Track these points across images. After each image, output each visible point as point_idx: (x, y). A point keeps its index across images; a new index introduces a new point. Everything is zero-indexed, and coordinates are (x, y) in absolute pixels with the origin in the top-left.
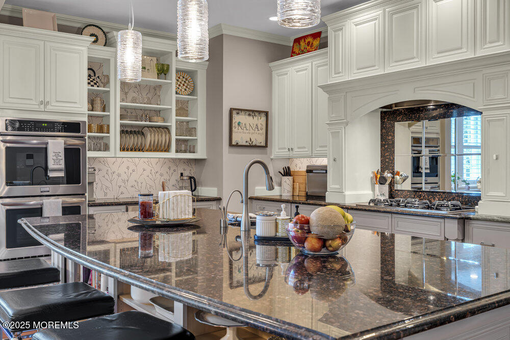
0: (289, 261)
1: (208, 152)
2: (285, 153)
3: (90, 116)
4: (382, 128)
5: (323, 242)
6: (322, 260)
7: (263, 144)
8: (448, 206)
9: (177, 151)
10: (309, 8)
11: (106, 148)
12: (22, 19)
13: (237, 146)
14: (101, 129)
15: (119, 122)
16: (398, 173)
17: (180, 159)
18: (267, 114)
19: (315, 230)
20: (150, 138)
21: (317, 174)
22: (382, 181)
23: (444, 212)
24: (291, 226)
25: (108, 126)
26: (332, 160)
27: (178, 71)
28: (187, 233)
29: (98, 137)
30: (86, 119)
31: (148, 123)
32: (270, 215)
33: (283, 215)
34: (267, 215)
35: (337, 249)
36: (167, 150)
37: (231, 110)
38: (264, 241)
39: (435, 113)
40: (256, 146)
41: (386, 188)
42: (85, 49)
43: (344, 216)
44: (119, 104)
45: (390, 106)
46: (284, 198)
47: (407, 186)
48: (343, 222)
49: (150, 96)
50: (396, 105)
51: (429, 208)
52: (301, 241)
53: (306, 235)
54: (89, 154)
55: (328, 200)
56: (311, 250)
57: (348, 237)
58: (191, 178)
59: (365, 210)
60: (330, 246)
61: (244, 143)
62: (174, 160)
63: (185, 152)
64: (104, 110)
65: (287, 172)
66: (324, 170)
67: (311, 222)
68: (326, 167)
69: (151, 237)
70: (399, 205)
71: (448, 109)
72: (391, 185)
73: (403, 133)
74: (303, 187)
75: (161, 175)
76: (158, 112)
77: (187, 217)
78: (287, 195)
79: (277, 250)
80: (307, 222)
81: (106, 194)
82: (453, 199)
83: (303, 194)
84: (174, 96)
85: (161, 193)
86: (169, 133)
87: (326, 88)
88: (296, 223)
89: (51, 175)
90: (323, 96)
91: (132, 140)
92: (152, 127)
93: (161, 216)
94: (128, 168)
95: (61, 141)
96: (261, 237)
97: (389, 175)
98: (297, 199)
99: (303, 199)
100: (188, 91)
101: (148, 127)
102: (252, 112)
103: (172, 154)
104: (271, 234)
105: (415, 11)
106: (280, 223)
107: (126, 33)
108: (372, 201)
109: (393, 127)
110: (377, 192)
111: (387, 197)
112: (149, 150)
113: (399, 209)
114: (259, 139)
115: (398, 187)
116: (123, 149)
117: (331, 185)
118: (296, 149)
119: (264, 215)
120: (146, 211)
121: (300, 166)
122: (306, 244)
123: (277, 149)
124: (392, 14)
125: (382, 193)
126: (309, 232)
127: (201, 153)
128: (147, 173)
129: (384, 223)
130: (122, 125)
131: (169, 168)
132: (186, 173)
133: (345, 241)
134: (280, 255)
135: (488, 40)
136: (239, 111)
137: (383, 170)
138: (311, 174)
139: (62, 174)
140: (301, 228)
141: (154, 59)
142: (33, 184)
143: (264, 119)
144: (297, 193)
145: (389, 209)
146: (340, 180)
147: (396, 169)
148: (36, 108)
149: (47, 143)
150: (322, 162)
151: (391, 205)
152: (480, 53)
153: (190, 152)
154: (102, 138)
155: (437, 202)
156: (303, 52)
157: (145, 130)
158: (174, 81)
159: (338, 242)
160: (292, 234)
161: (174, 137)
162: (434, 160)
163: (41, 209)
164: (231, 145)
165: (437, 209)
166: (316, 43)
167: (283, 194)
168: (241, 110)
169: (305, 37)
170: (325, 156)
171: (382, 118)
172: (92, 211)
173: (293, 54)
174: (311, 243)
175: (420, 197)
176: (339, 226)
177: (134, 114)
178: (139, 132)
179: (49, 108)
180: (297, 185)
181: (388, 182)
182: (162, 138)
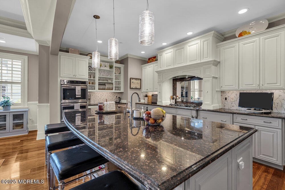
0: (144, 126)
1: (124, 90)
2: (145, 91)
3: (89, 80)
4: (173, 83)
5: (155, 120)
6: (155, 127)
7: (140, 88)
8: (192, 106)
9: (115, 90)
10: (150, 37)
11: (94, 89)
12: (69, 51)
13: (132, 88)
14: (93, 83)
15: (98, 81)
16: (177, 96)
17: (116, 92)
18: (141, 79)
19: (152, 116)
20: (107, 86)
21: (155, 97)
22: (173, 99)
23: (191, 108)
24: (144, 115)
25: (95, 83)
26: (159, 92)
27: (115, 67)
28: (113, 115)
29: (92, 86)
30: (88, 80)
31: (107, 82)
32: (138, 110)
33: (143, 110)
34: (137, 111)
35: (160, 123)
36: (112, 89)
37: (130, 78)
38: (136, 119)
39: (188, 79)
40: (137, 89)
41: (174, 100)
42: (88, 60)
43: (162, 112)
44: (98, 76)
45: (175, 77)
46: (145, 103)
47: (180, 100)
48: (162, 114)
49: (108, 74)
50: (177, 77)
51: (186, 106)
52: (148, 120)
53: (149, 118)
54: (89, 91)
55: (158, 104)
56: (151, 123)
57: (164, 119)
58: (119, 97)
59: (168, 107)
60: (158, 122)
61: (134, 88)
62: (114, 93)
63: (118, 90)
64: (94, 78)
65: (146, 96)
66: (157, 95)
67: (151, 114)
68: (157, 94)
69: (102, 116)
70: (178, 106)
71: (192, 78)
72: (176, 100)
73: (179, 85)
74: (151, 100)
75: (111, 97)
76: (110, 79)
77: (113, 110)
78: (146, 102)
79: (140, 122)
80: (150, 114)
81: (94, 102)
82: (194, 104)
83: (151, 102)
84: (114, 74)
85: (105, 103)
86: (113, 85)
87: (157, 72)
88: (146, 114)
89: (77, 96)
90: (156, 74)
91: (102, 87)
92: (108, 83)
93: (105, 110)
94: (101, 95)
95: (80, 87)
96: (135, 118)
97: (175, 97)
98: (149, 104)
99: (151, 104)
100: (119, 73)
101: (107, 83)
102: (136, 79)
103: (114, 91)
104: (138, 116)
105: (183, 49)
106: (141, 113)
107: (95, 53)
108: (170, 104)
109: (176, 83)
110: (172, 102)
111: (174, 103)
112: (107, 90)
113: (178, 107)
114: (139, 87)
115: (178, 100)
116: (99, 89)
117: (158, 100)
118: (149, 90)
119: (136, 110)
120: (101, 108)
121: (150, 94)
122: (149, 121)
123: (143, 90)
124: (176, 50)
125: (173, 102)
126: (150, 117)
127: (122, 90)
128: (106, 96)
129: (173, 111)
130: (99, 82)
131: (113, 95)
132: (118, 96)
133: (163, 120)
134: (141, 123)
135: (205, 57)
136: (133, 79)
137: (173, 95)
138: (153, 97)
139: (80, 96)
140: (148, 116)
141: (109, 64)
142: (75, 99)
143: (140, 81)
144: (149, 102)
145: (175, 107)
146: (161, 98)
147: (177, 95)
148: (73, 77)
149: (76, 87)
150: (156, 93)
151: (176, 106)
152: (202, 61)
153: (119, 90)
154: (93, 86)
155: (189, 105)
156: (151, 62)
157: (106, 84)
158: (114, 70)
159: (160, 121)
160: (145, 118)
161: (114, 86)
162: (186, 93)
163: (74, 107)
164: (130, 88)
165: (189, 107)
166: (154, 59)
167: (145, 102)
168: (133, 78)
169: (151, 58)
170: (157, 91)
171: (173, 81)
172: (89, 107)
173: (148, 62)
174: (151, 121)
175: (184, 103)
176: (161, 115)
177: (103, 79)
178: (104, 84)
179: (76, 77)
180: (149, 100)
181: (175, 99)
182: (111, 86)
